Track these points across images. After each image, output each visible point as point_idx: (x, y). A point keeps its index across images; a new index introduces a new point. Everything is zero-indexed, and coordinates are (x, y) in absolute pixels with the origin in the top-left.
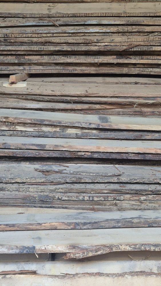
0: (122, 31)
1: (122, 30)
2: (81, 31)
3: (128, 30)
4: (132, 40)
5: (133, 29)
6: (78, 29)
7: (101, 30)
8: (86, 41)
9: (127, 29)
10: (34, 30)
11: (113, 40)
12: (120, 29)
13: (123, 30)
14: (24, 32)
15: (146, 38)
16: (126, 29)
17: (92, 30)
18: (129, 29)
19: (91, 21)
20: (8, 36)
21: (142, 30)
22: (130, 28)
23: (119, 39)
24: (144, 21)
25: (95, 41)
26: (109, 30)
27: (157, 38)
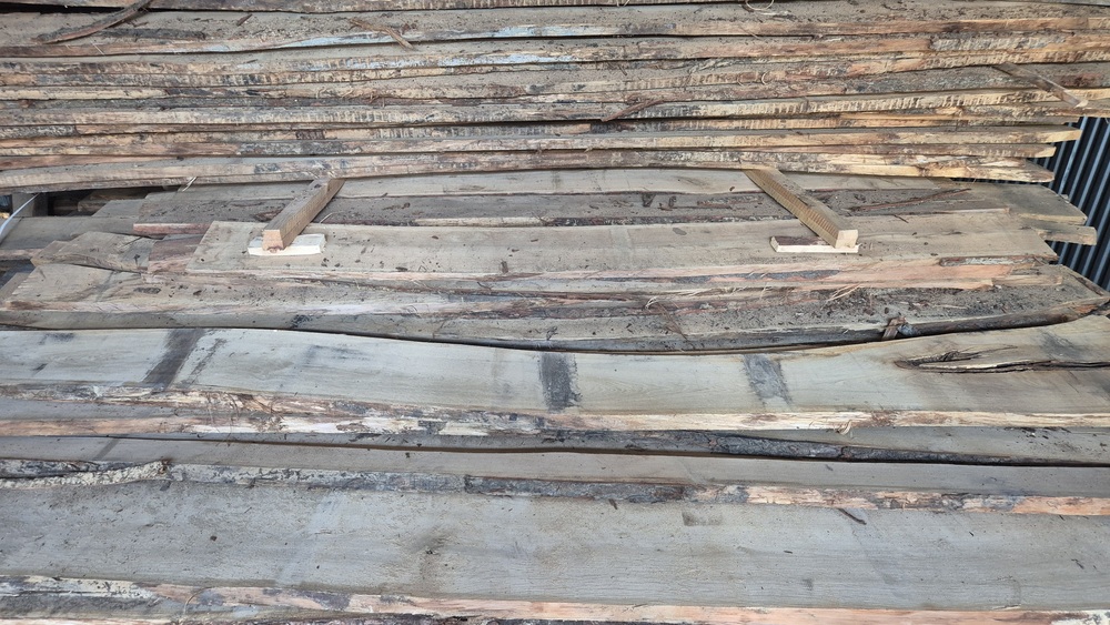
0: (608, 57)
1: (610, 55)
2: (485, 62)
3: (625, 56)
4: (638, 86)
5: (641, 53)
6: (474, 53)
7: (544, 55)
8: (499, 92)
9: (622, 51)
10: (337, 63)
11: (580, 87)
12: (603, 50)
13: (613, 56)
14: (306, 67)
15: (681, 79)
16: (619, 50)
17: (516, 56)
18: (628, 52)
19: (513, 29)
20: (259, 81)
21: (669, 53)
22: (631, 48)
23: (600, 83)
24: (674, 26)
25: (528, 89)
26: (569, 57)
27: (714, 78)
